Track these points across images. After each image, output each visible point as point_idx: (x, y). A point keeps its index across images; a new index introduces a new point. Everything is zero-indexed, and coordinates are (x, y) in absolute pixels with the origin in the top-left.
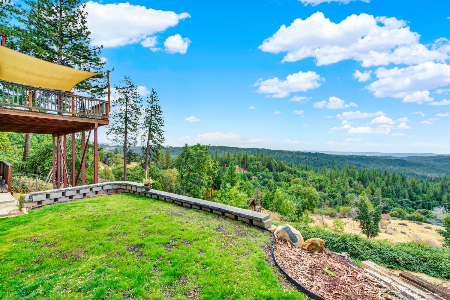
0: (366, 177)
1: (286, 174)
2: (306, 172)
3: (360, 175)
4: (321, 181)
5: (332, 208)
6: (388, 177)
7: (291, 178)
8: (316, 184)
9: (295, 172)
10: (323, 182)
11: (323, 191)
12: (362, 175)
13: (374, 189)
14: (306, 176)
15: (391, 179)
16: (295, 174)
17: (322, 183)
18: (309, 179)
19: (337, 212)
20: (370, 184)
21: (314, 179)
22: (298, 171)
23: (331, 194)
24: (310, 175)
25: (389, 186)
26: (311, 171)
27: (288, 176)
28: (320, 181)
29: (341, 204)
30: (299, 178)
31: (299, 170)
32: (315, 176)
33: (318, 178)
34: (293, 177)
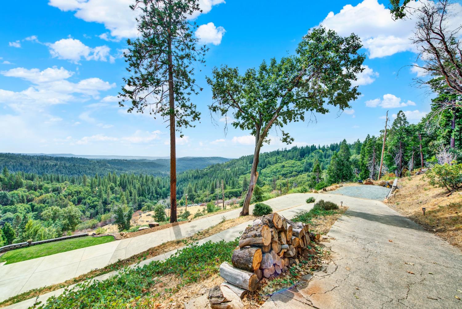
0: (126, 182)
1: (24, 192)
2: (58, 185)
3: (121, 180)
4: (80, 192)
5: (93, 220)
6: (143, 179)
7: (34, 196)
8: (73, 197)
9: (41, 187)
10: (82, 193)
11: (82, 204)
12: (122, 180)
13: (132, 191)
14: (59, 189)
15: (145, 180)
16: (41, 189)
17: (81, 195)
18: (64, 193)
19: (98, 221)
20: (129, 187)
21: (70, 192)
22: (46, 185)
23: (92, 204)
24: (64, 188)
25: (143, 186)
26: (65, 182)
27: (27, 194)
28: (78, 193)
29: (103, 213)
30: (47, 194)
31: (48, 183)
32: (71, 188)
33: (75, 190)
34: (38, 194)
